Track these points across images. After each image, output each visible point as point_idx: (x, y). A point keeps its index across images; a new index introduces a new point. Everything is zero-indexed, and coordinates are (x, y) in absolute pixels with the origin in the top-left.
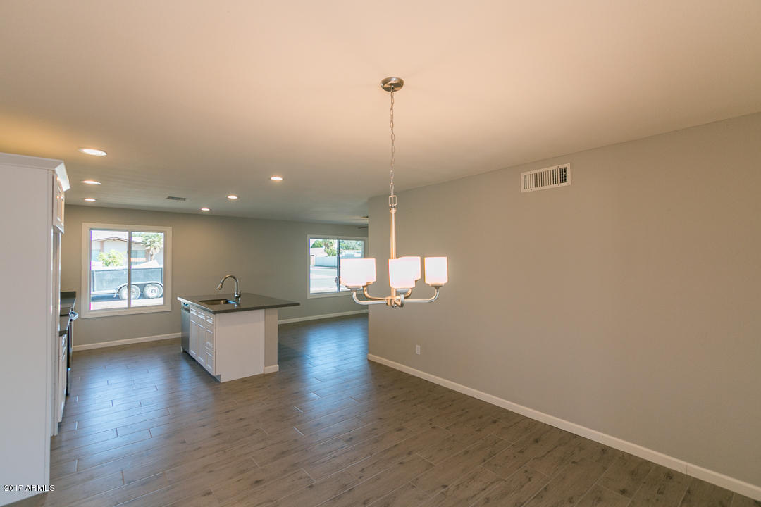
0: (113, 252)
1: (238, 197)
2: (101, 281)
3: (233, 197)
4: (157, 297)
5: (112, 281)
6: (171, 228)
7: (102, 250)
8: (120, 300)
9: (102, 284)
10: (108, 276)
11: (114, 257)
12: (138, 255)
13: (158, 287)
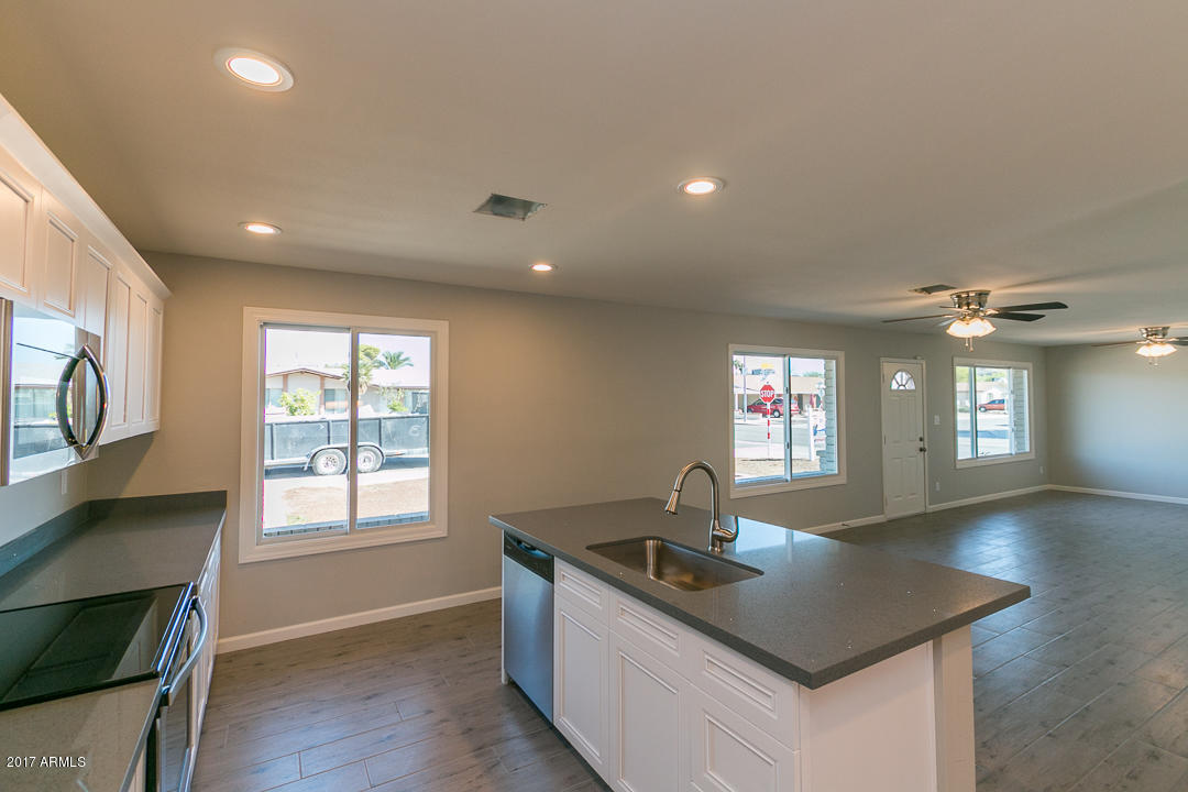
0: (301, 392)
1: (723, 183)
2: (285, 441)
3: (701, 187)
4: (373, 471)
5: (303, 441)
6: (447, 323)
7: (285, 389)
8: (315, 475)
9: (286, 447)
10: (296, 433)
11: (302, 401)
12: (336, 397)
13: (375, 453)
